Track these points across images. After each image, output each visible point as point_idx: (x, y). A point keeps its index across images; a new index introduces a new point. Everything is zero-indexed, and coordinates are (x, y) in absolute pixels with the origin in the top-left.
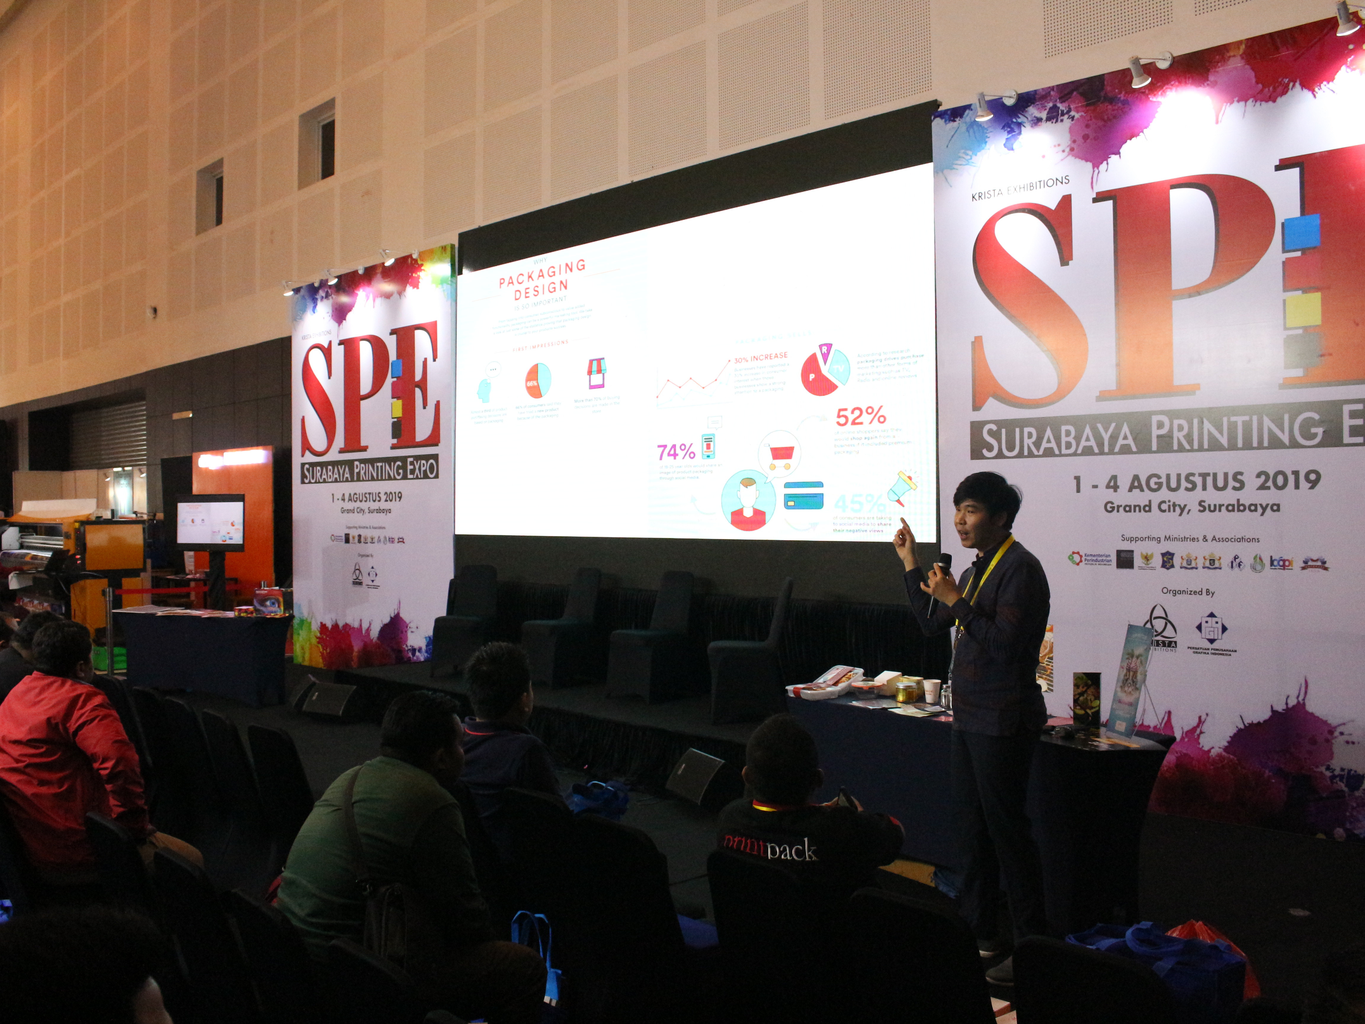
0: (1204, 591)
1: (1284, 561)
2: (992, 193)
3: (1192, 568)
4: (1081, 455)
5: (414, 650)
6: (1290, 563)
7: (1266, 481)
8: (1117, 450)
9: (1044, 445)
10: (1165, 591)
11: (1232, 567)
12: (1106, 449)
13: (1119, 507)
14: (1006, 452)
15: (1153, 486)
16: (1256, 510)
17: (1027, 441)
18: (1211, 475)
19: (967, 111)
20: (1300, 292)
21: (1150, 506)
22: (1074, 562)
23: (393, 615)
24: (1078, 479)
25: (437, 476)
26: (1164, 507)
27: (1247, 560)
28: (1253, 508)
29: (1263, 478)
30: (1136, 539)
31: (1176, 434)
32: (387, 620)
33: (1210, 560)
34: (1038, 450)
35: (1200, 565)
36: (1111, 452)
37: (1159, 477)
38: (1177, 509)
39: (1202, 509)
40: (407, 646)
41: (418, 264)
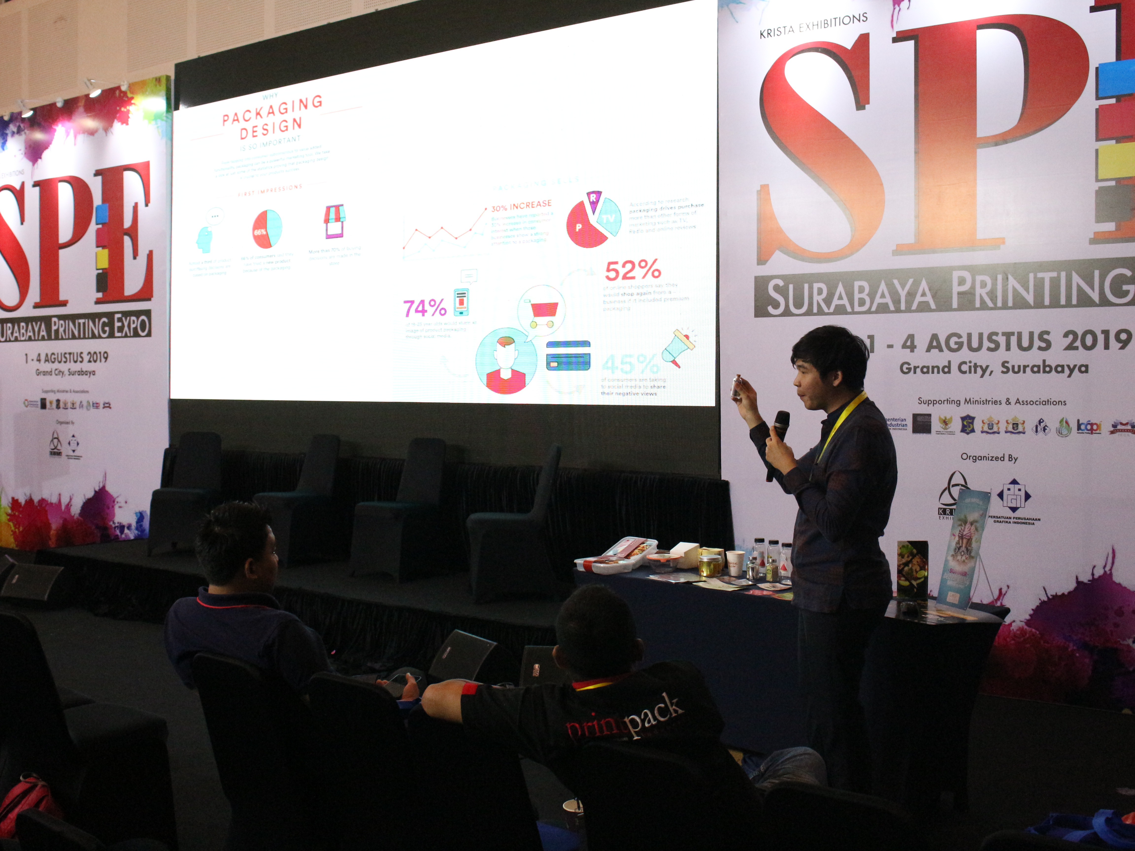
0: (1007, 458)
1: (1092, 425)
2: (782, 30)
3: (994, 433)
4: (877, 312)
5: (122, 528)
6: (1099, 427)
7: (1075, 340)
8: (914, 307)
9: (836, 302)
10: (965, 457)
11: (1037, 431)
12: (903, 307)
13: (915, 368)
14: (792, 308)
15: (953, 346)
16: (1063, 371)
17: (816, 298)
18: (1016, 334)
20: (1114, 141)
21: (949, 367)
23: (97, 489)
24: (871, 338)
25: (149, 335)
26: (965, 368)
27: (1053, 424)
28: (1060, 369)
29: (1071, 337)
30: (934, 402)
31: (979, 291)
32: (90, 494)
33: (1014, 424)
34: (829, 308)
35: (1002, 430)
36: (908, 310)
37: (959, 336)
38: (979, 370)
39: (1005, 370)
40: (114, 523)
41: (127, 97)
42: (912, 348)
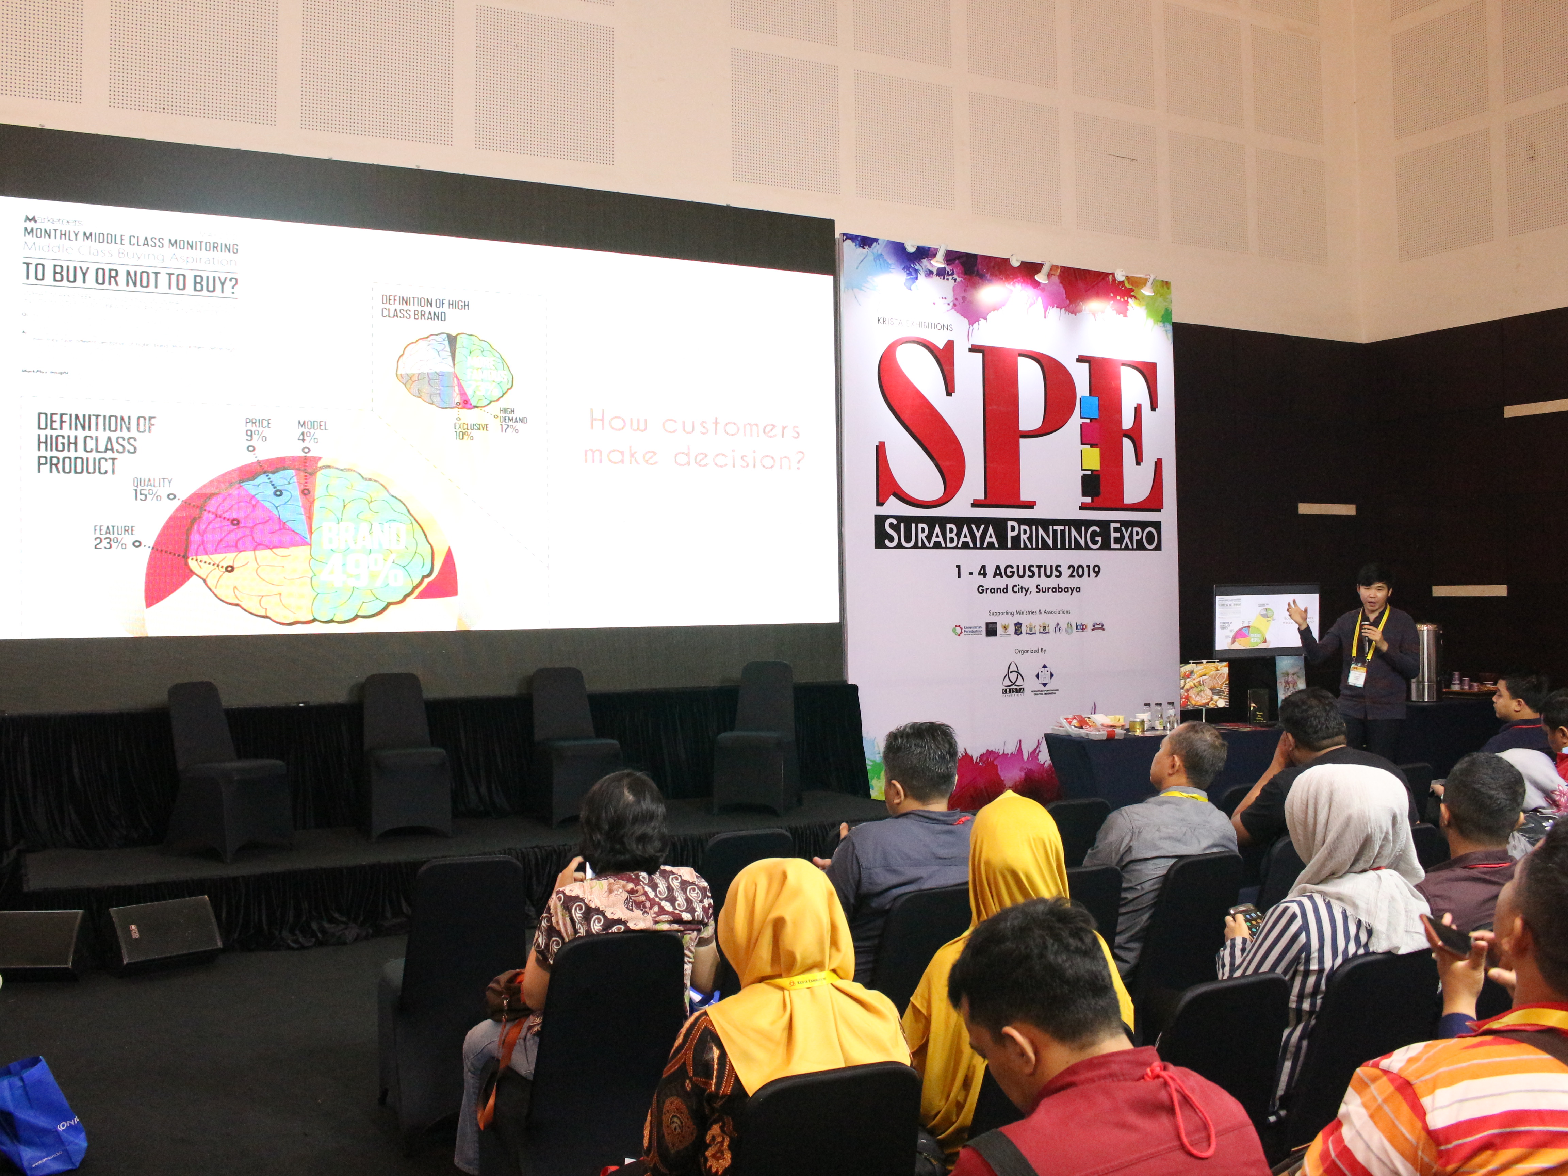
0: (1040, 650)
1: (1083, 626)
2: (894, 321)
3: (1033, 634)
4: (962, 548)
6: (1086, 627)
7: (1074, 571)
8: (985, 546)
9: (934, 539)
10: (1017, 651)
11: (1056, 631)
12: (978, 545)
13: (987, 589)
14: (904, 543)
15: (1008, 574)
16: (1068, 591)
17: (920, 535)
18: (1043, 566)
19: (875, 244)
21: (1007, 589)
22: (956, 634)
24: (958, 567)
27: (1064, 626)
28: (1066, 590)
29: (1071, 569)
30: (999, 614)
31: (1023, 536)
33: (1043, 627)
34: (929, 543)
35: (1037, 632)
36: (981, 547)
37: (1012, 567)
38: (1023, 590)
39: (1037, 591)
42: (985, 575)
